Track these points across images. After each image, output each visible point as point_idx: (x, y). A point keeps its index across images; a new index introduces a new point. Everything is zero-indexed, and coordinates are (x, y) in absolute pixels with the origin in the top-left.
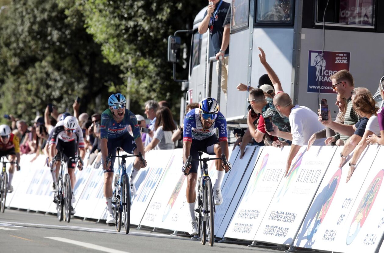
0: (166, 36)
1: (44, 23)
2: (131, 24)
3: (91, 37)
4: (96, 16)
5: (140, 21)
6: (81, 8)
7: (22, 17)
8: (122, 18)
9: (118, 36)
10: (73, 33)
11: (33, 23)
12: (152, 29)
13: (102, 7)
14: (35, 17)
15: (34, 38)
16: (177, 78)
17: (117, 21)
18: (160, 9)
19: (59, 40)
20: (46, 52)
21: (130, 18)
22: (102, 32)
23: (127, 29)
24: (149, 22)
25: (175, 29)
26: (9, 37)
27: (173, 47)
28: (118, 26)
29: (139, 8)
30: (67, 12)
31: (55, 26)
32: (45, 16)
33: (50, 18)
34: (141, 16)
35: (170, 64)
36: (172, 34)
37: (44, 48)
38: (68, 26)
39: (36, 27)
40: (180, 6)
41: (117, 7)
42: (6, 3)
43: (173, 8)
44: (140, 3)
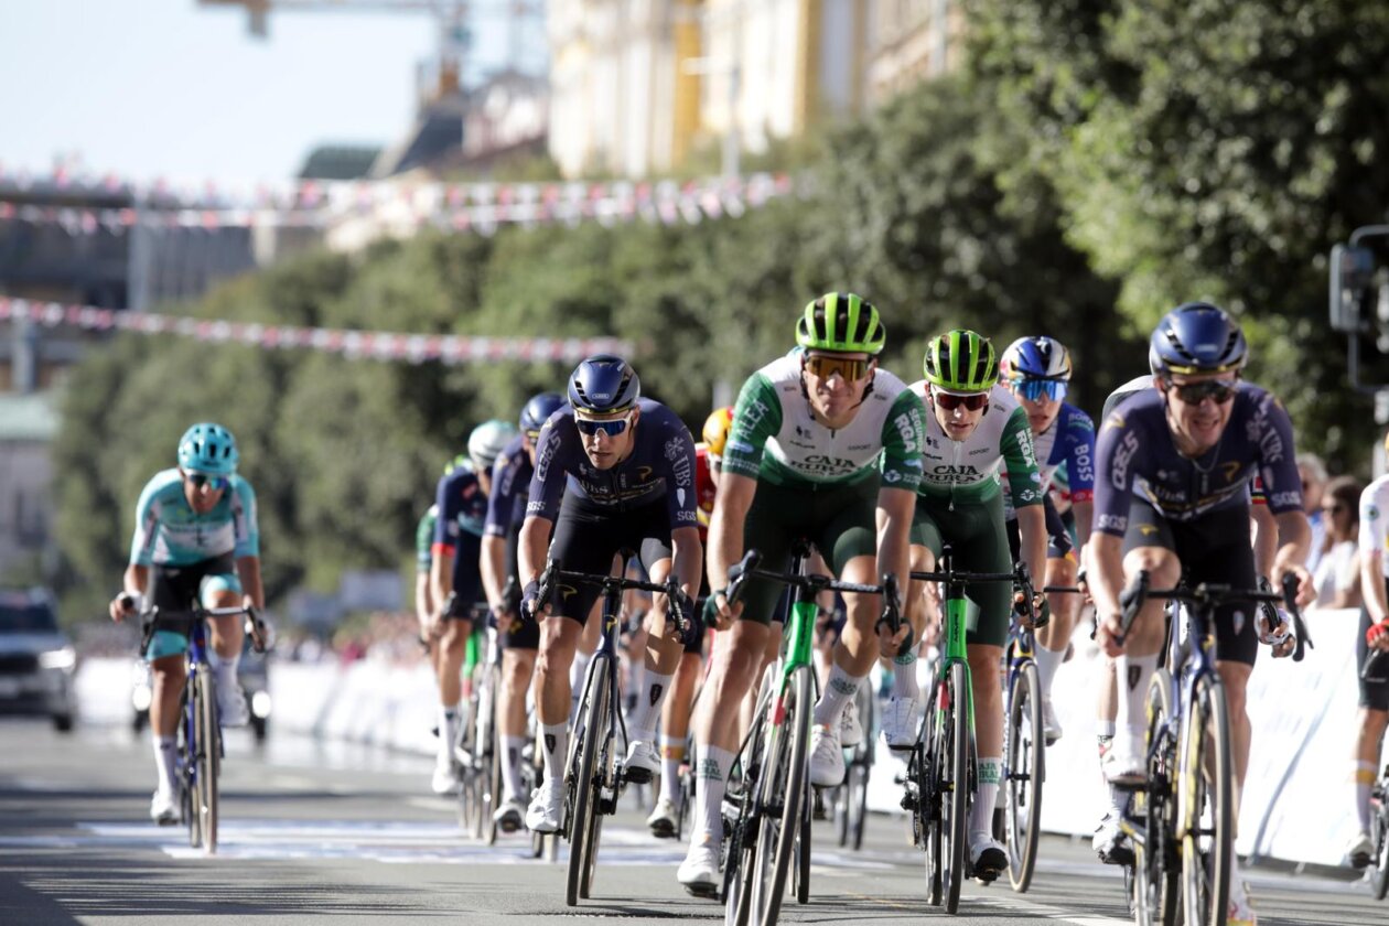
0: (1324, 247)
1: (930, 219)
2: (1211, 211)
3: (1078, 262)
4: (1101, 189)
5: (1240, 203)
6: (1047, 168)
7: (862, 203)
8: (1179, 192)
9: (1169, 254)
10: (1024, 248)
11: (897, 221)
12: (1277, 228)
13: (1116, 160)
14: (902, 200)
15: (903, 267)
16: (1364, 379)
17: (1165, 205)
18: (1300, 163)
19: (984, 269)
20: (938, 310)
21: (1206, 192)
22: (1116, 240)
23: (1197, 230)
24: (1270, 205)
25: (1352, 224)
26: (821, 265)
27: (1350, 281)
28: (1167, 222)
29: (1234, 160)
30: (1005, 181)
31: (965, 226)
32: (936, 194)
33: (952, 203)
34: (1239, 186)
35: (1339, 339)
36: (1345, 241)
37: (932, 298)
38: (1007, 226)
39: (907, 233)
40: (1365, 150)
41: (1162, 161)
42: (810, 158)
43: (1346, 160)
44: (1240, 146)
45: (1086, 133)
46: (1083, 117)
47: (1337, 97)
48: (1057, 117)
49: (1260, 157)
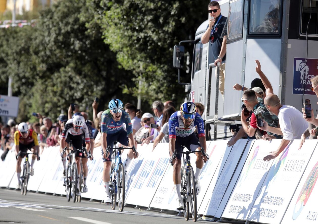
0: (171, 45)
1: (67, 34)
2: (142, 35)
3: (107, 47)
4: (112, 29)
5: (150, 33)
6: (99, 22)
7: (49, 29)
8: (133, 30)
9: (131, 46)
10: (92, 43)
11: (58, 35)
12: (159, 40)
13: (117, 21)
14: (60, 29)
15: (59, 47)
16: (181, 81)
17: (130, 33)
18: (166, 23)
19: (81, 49)
20: (69, 59)
21: (141, 30)
22: (117, 42)
23: (138, 40)
24: (158, 34)
25: (179, 39)
26: (38, 46)
27: (178, 54)
28: (130, 37)
29: (148, 21)
30: (87, 25)
31: (77, 37)
32: (69, 28)
33: (73, 30)
34: (150, 28)
35: (175, 70)
36: (177, 44)
37: (67, 56)
38: (88, 37)
39: (60, 38)
40: (183, 20)
41: (130, 21)
42: (35, 17)
43: (178, 22)
44: (150, 18)
45: (109, 13)
46: (109, 9)
47: (176, 5)
48: (102, 9)
49: (155, 21)
